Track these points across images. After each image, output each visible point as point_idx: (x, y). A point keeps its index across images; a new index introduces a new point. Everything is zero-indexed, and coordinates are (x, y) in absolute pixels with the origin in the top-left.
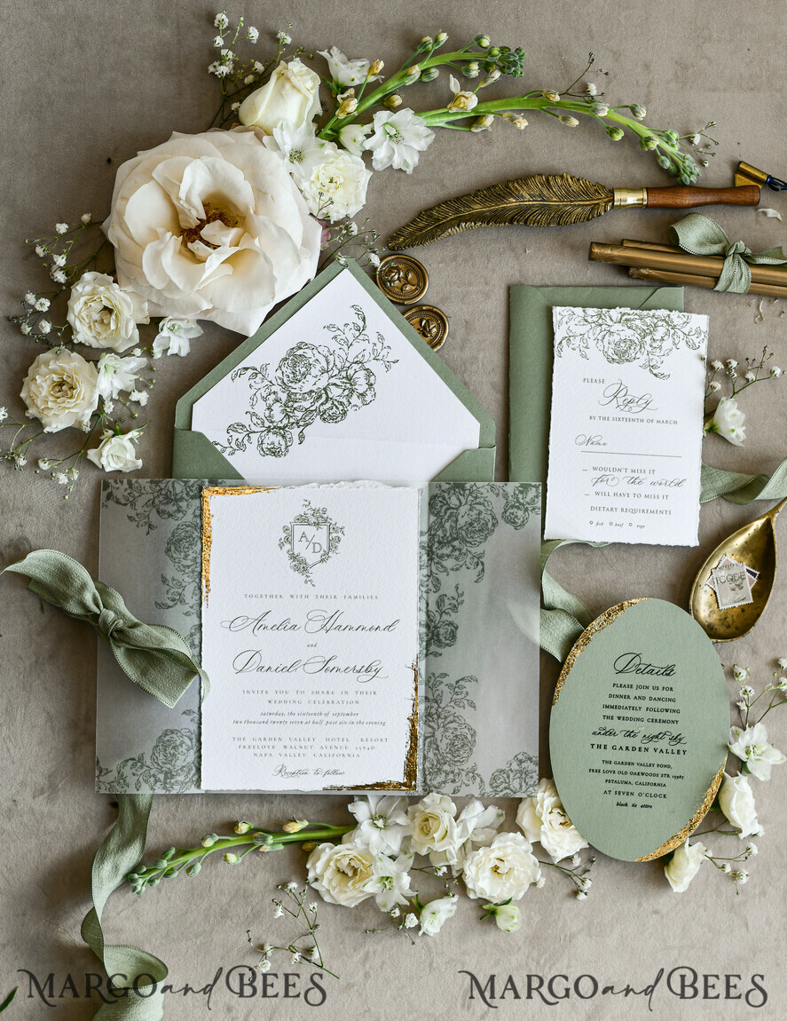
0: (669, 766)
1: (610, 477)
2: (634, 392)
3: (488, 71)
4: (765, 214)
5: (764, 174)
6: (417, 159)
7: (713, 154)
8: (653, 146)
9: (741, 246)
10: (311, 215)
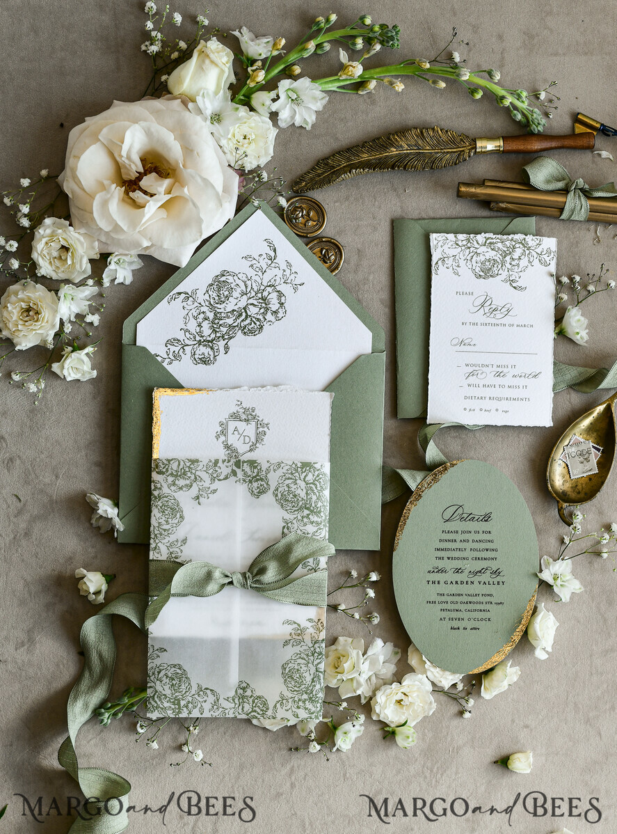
0: (491, 595)
1: (480, 372)
2: (498, 302)
3: (370, 44)
4: (599, 155)
5: (597, 122)
6: (314, 117)
7: (556, 108)
8: (507, 103)
9: (581, 182)
10: (229, 165)
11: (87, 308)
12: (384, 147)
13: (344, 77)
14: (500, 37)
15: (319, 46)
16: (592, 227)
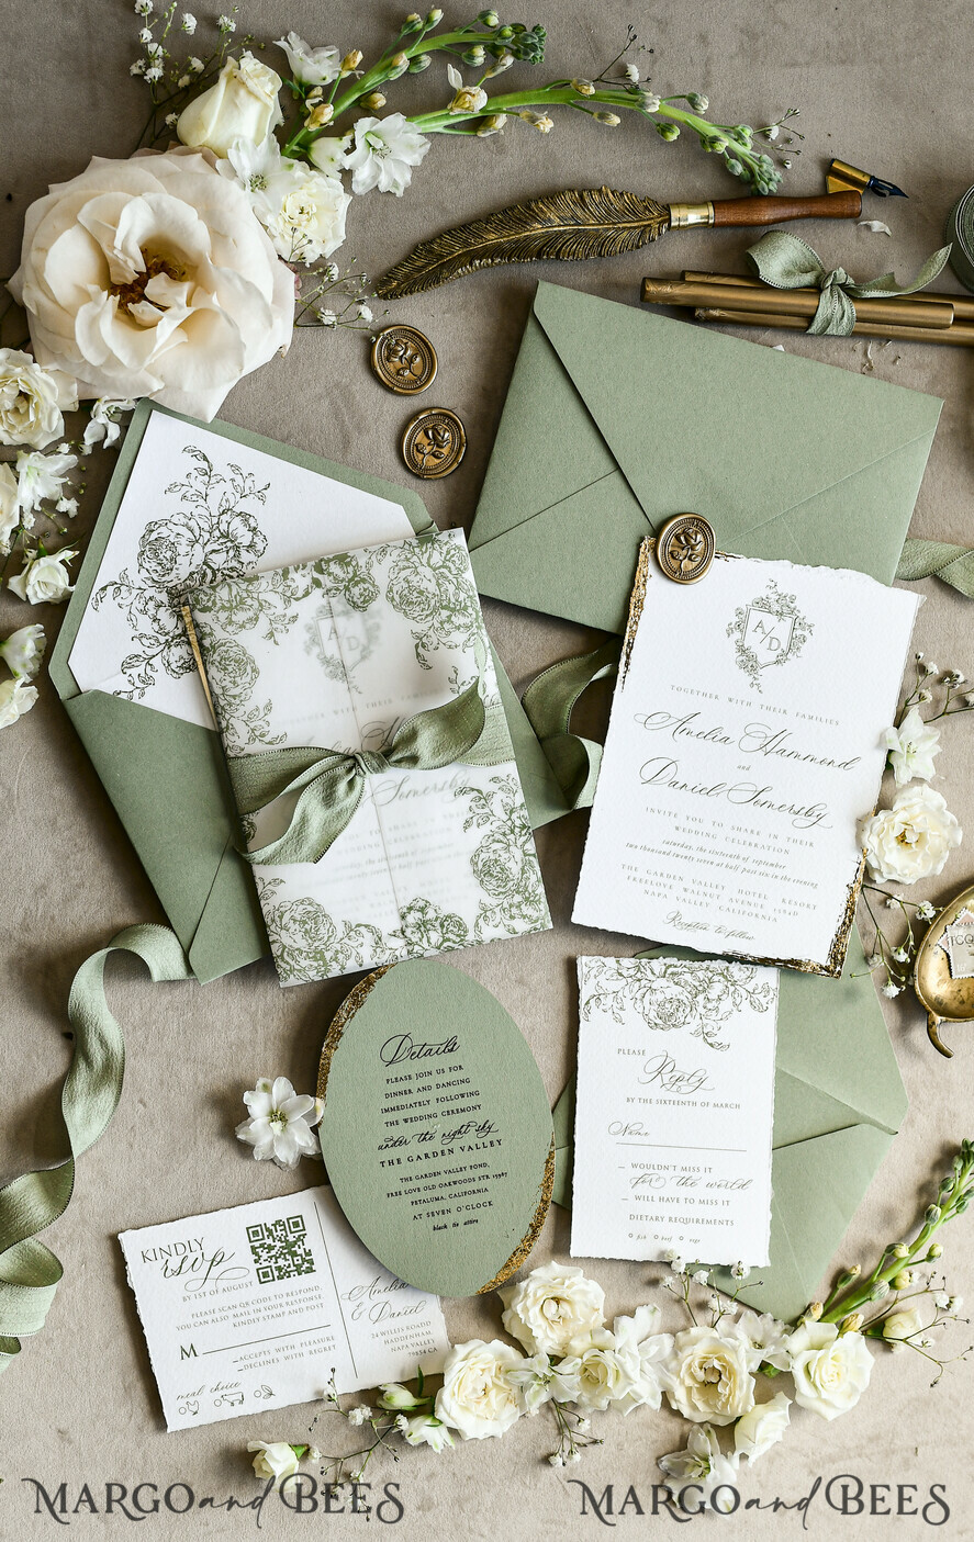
3: (497, 57)
4: (869, 227)
5: (864, 174)
6: (408, 176)
7: (798, 153)
8: (721, 148)
9: (841, 274)
10: (280, 257)
11: (59, 489)
12: (523, 223)
13: (457, 111)
14: (703, 39)
15: (414, 60)
16: (859, 345)
